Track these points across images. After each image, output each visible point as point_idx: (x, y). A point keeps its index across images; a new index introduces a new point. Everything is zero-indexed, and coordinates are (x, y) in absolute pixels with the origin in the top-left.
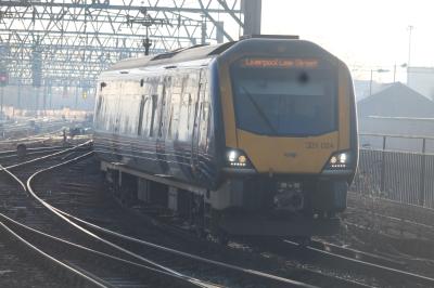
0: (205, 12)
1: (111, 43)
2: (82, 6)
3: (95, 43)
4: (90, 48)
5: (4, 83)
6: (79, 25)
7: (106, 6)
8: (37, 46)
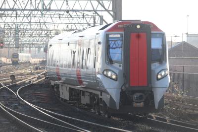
0: (94, 10)
2: (38, 10)
3: (44, 27)
4: (42, 30)
5: (2, 47)
6: (37, 19)
7: (49, 10)
8: (17, 30)
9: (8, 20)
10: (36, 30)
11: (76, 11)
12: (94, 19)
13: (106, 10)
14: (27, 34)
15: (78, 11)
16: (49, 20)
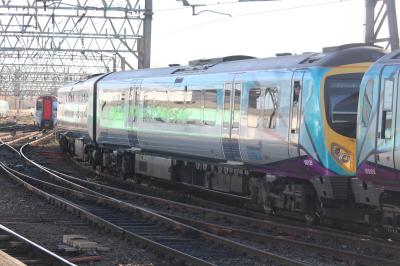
0: (115, 51)
1: (60, 70)
2: (42, 49)
3: (51, 70)
4: (47, 73)
6: (43, 61)
7: (59, 49)
8: (17, 74)
9: (8, 61)
10: (40, 74)
11: (91, 51)
12: (115, 62)
13: (130, 50)
14: (30, 79)
15: (96, 51)
16: (58, 62)
